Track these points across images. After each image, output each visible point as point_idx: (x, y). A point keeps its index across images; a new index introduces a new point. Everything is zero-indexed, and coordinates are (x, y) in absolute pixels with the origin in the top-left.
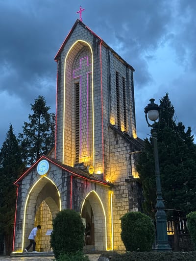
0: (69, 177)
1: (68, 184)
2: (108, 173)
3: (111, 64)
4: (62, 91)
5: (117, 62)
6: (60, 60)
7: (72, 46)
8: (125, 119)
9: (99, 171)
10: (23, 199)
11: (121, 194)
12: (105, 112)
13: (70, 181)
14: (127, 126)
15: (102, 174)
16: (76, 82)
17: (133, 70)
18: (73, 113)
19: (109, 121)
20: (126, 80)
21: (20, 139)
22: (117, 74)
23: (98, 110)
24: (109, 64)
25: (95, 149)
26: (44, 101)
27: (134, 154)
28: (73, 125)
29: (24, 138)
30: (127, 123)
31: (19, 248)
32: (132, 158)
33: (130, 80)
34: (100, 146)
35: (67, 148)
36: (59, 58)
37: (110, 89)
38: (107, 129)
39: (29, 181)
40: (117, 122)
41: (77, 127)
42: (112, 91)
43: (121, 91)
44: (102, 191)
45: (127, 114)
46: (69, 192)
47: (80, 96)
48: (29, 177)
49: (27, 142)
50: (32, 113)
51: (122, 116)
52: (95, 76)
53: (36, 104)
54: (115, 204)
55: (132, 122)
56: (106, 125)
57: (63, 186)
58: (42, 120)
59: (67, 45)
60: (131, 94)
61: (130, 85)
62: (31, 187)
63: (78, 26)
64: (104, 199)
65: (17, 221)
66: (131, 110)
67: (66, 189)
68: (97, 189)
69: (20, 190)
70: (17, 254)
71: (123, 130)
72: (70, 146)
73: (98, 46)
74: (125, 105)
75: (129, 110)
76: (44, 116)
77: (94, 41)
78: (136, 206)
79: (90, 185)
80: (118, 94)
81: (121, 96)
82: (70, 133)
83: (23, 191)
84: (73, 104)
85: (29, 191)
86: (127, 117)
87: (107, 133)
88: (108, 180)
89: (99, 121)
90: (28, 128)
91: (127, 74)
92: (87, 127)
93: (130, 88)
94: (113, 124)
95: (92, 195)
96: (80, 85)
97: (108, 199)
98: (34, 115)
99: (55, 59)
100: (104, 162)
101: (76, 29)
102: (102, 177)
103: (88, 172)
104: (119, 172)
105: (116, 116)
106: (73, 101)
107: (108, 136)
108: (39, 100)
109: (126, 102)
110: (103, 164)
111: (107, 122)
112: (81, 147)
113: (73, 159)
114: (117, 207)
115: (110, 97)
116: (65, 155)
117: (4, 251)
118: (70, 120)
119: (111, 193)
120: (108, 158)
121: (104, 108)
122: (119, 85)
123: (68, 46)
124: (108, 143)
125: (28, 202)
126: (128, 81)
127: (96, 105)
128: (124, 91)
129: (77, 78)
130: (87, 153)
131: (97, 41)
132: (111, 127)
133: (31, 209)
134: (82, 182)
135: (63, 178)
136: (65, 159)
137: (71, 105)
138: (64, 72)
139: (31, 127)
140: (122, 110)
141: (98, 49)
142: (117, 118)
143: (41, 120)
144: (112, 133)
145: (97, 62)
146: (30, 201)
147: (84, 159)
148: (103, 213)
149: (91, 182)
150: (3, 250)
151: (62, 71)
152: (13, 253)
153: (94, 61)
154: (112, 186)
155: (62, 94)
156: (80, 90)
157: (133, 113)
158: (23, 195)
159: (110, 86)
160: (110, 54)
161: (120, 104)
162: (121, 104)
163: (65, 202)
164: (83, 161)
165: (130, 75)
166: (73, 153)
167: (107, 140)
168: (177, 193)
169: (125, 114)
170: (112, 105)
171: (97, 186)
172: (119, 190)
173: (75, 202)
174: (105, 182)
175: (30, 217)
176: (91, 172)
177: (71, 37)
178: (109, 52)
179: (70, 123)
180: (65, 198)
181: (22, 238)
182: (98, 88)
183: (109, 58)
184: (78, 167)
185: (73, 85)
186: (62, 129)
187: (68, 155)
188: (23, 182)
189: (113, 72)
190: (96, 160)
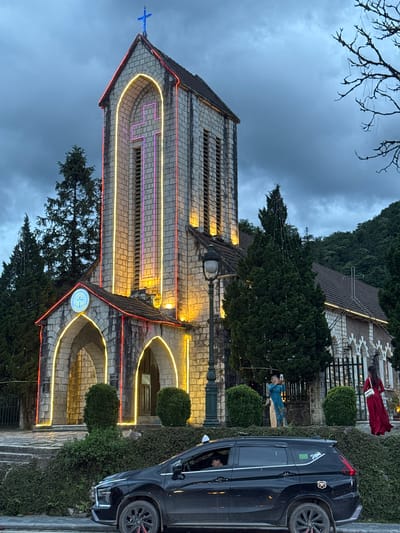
0: (119, 318)
1: (118, 329)
2: (184, 308)
3: (196, 119)
4: (111, 165)
5: (206, 111)
6: (109, 106)
7: (130, 83)
8: (218, 213)
9: (169, 305)
10: (50, 347)
11: (203, 341)
12: (182, 206)
13: (120, 324)
14: (222, 224)
15: (174, 309)
16: (136, 145)
17: (236, 120)
18: (131, 201)
19: (188, 221)
20: (222, 142)
21: (41, 228)
22: (206, 134)
23: (171, 203)
24: (192, 120)
25: (165, 268)
26: (83, 155)
27: (224, 279)
28: (131, 223)
29: (49, 227)
30: (222, 219)
31: (45, 419)
32: (221, 285)
33: (231, 141)
34: (172, 263)
35: (120, 262)
36: (105, 102)
37: (191, 164)
38: (184, 235)
39: (58, 321)
40: (202, 220)
41: (137, 225)
42: (195, 167)
43: (212, 165)
44: (172, 335)
45: (223, 204)
46: (118, 341)
47: (143, 173)
48: (58, 314)
49: (54, 235)
50: (62, 179)
51: (212, 209)
52: (166, 142)
53: (68, 163)
54: (193, 356)
55: (231, 216)
56: (183, 229)
57: (110, 331)
58: (80, 194)
59: (120, 79)
60: (231, 166)
61: (231, 151)
62: (62, 329)
63: (140, 46)
64: (177, 349)
65: (42, 380)
66: (230, 195)
67: (114, 335)
68: (164, 333)
69: (45, 334)
70: (44, 427)
71: (213, 232)
72: (125, 258)
73: (172, 90)
74: (218, 188)
75: (226, 196)
76: (83, 184)
77: (166, 79)
78: (222, 361)
79: (152, 327)
80: (206, 171)
81: (213, 174)
82: (125, 236)
83: (50, 334)
84: (131, 186)
85: (58, 335)
86: (222, 209)
87: (184, 241)
88: (182, 319)
89: (171, 222)
90: (56, 207)
91: (225, 130)
92: (154, 228)
93: (230, 156)
94: (194, 226)
95: (156, 342)
96: (143, 152)
97: (182, 347)
98: (64, 183)
99: (100, 105)
100: (178, 291)
101: (136, 53)
102: (174, 313)
103: (152, 305)
104: (201, 306)
105: (202, 209)
106: (131, 182)
107: (185, 247)
108: (73, 155)
109: (222, 182)
110: (175, 292)
111: (185, 223)
112: (143, 262)
113: (129, 281)
114: (196, 360)
115: (192, 179)
116: (116, 275)
117: (21, 423)
118: (126, 215)
119: (187, 338)
120: (185, 283)
121: (181, 199)
122: (210, 154)
123: (122, 82)
124: (185, 259)
125: (58, 352)
126: (226, 144)
127: (167, 194)
128: (218, 163)
129: (138, 140)
130: (153, 271)
131: (171, 79)
132: (191, 231)
133: (63, 362)
134: (140, 324)
135: (110, 320)
136: (116, 281)
137: (127, 188)
138: (114, 130)
139: (60, 205)
140: (212, 198)
141: (172, 95)
142: (202, 214)
143: (78, 193)
144: (192, 241)
145: (170, 117)
146: (61, 350)
147: (147, 282)
148: (172, 368)
149: (155, 324)
150: (18, 421)
151: (112, 128)
152: (38, 425)
153: (165, 116)
154: (188, 327)
155: (111, 170)
156: (143, 163)
157: (233, 201)
158: (50, 341)
159: (192, 159)
160: (194, 102)
161: (210, 188)
162: (212, 188)
163: (113, 356)
164: (146, 285)
165: (231, 132)
166: (130, 270)
167: (184, 253)
168: (274, 345)
169: (218, 204)
170: (194, 194)
171: (164, 328)
172: (200, 334)
173: (128, 355)
174: (178, 323)
175: (62, 374)
176: (156, 305)
177: (128, 66)
178: (191, 99)
179: (126, 220)
180: (113, 349)
181: (49, 405)
182: (171, 165)
183: (192, 110)
184: (136, 295)
185: (132, 151)
186: (112, 230)
187: (121, 273)
188: (50, 321)
189: (198, 134)
190: (164, 285)
